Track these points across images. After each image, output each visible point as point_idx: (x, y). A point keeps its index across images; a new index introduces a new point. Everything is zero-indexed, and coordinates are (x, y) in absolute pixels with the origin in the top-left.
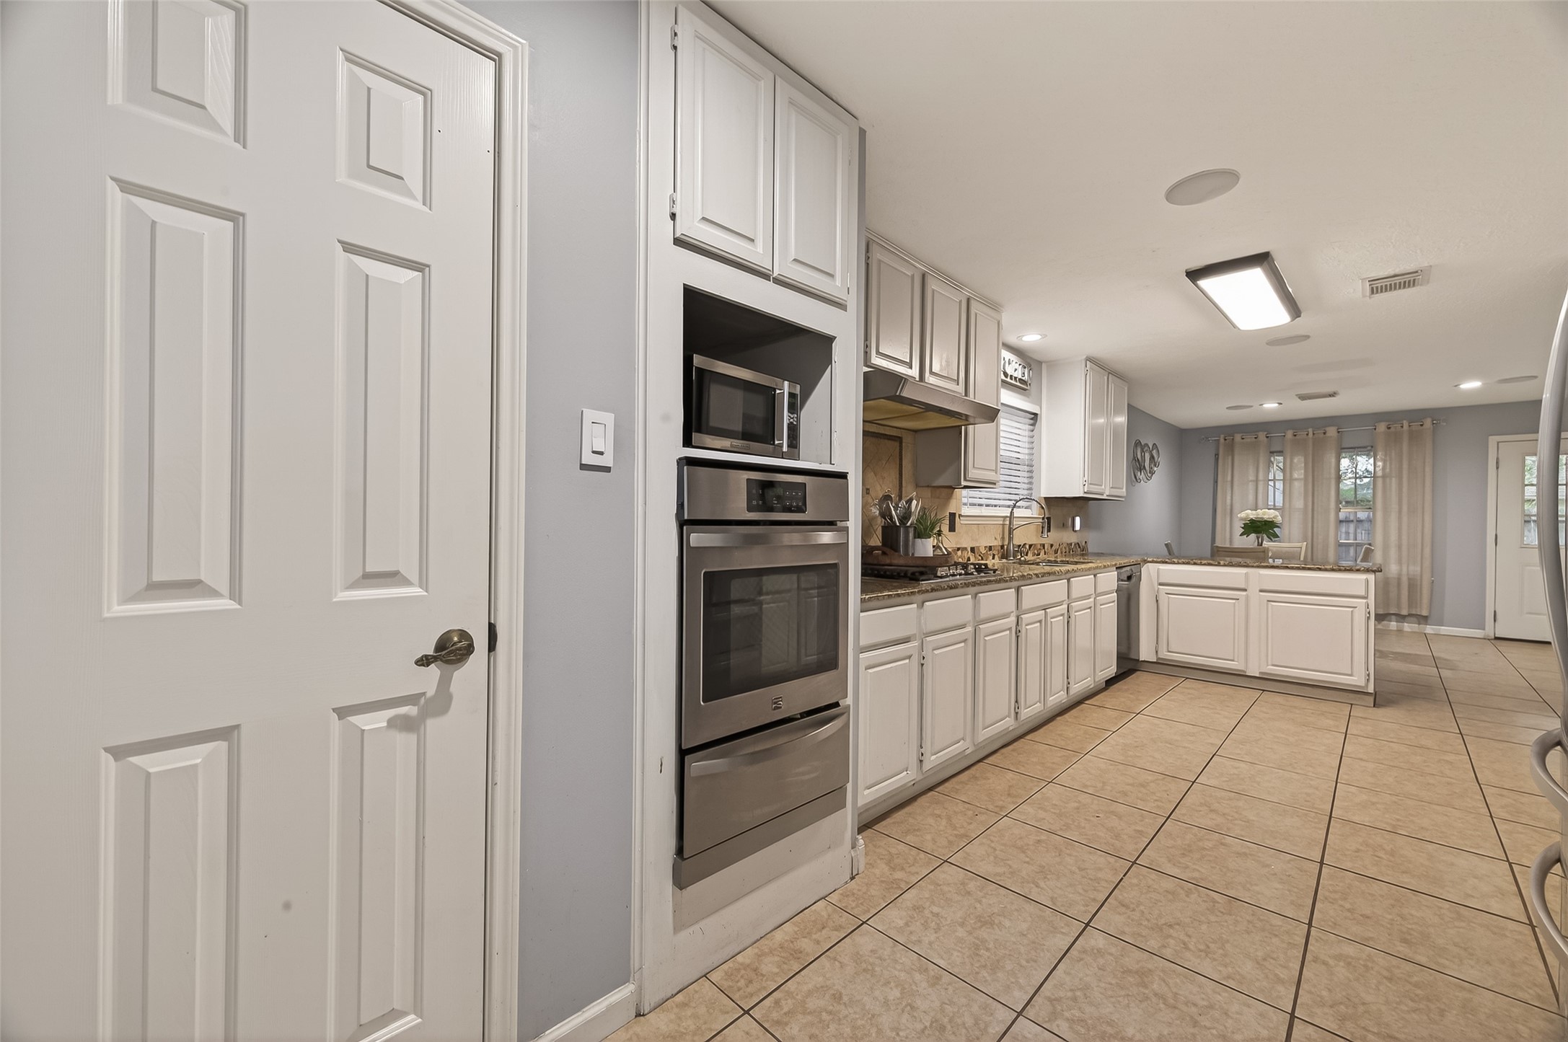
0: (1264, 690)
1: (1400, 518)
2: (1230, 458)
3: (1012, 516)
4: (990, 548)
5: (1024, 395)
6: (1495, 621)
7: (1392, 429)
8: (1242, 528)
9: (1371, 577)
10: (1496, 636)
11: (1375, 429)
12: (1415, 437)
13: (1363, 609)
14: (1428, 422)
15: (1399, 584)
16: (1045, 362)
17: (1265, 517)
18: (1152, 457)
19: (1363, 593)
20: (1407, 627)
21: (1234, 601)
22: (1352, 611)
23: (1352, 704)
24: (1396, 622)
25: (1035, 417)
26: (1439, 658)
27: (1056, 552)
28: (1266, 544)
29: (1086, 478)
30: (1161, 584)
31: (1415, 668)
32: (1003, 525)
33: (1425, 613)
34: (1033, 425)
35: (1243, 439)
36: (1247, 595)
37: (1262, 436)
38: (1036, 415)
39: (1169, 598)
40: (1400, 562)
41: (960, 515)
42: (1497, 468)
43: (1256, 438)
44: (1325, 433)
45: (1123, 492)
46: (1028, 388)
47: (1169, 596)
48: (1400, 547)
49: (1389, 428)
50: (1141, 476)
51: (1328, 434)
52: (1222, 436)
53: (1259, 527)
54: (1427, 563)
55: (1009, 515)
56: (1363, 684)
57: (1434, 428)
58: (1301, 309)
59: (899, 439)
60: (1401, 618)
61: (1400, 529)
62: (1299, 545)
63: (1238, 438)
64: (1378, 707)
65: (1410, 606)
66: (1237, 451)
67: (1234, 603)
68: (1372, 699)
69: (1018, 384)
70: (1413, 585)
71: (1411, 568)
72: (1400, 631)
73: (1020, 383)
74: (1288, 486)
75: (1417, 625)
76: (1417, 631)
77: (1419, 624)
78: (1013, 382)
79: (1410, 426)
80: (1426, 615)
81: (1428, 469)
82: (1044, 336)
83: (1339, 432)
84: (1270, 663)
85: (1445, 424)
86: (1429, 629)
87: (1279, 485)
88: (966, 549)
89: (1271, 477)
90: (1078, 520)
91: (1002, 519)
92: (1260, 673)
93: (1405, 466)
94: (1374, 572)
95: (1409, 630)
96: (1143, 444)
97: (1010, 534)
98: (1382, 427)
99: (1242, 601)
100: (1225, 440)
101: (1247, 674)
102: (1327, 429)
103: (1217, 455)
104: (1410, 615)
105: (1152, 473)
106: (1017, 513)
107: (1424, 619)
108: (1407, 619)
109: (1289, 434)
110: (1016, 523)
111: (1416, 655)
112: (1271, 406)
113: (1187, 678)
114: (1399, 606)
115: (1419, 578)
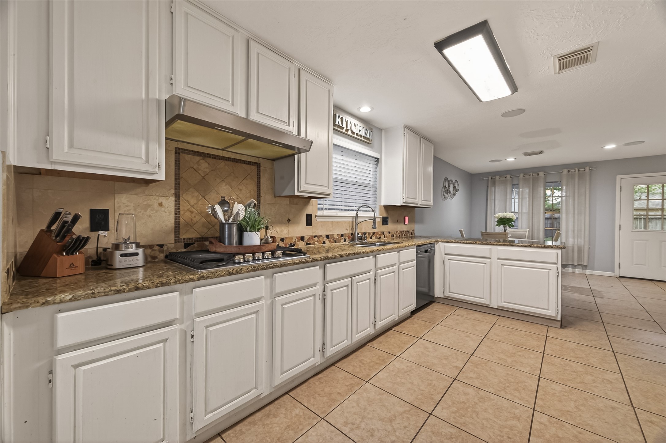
0: (500, 316)
1: (574, 217)
2: (494, 188)
3: (356, 217)
4: (342, 235)
5: (369, 147)
6: (619, 268)
7: (570, 173)
8: (497, 222)
9: (559, 252)
10: (620, 276)
11: (562, 172)
12: (581, 177)
13: (555, 269)
14: (587, 169)
15: (573, 251)
16: (383, 129)
17: (507, 216)
18: (454, 187)
19: (554, 261)
20: (577, 271)
21: (483, 265)
22: (548, 272)
23: (548, 326)
24: (572, 268)
25: (377, 160)
26: (594, 290)
27: (393, 236)
28: (509, 230)
29: (404, 195)
30: (446, 254)
31: (582, 297)
32: (353, 221)
33: (585, 264)
34: (377, 165)
35: (500, 178)
36: (491, 261)
37: (508, 176)
38: (378, 159)
39: (450, 262)
40: (574, 238)
41: (316, 216)
42: (621, 191)
43: (506, 178)
44: (538, 175)
45: (431, 203)
46: (371, 142)
47: (451, 261)
48: (574, 231)
49: (569, 172)
50: (448, 196)
51: (539, 176)
52: (490, 177)
53: (505, 222)
54: (587, 239)
55: (355, 215)
56: (554, 315)
57: (590, 171)
58: (518, 87)
59: (258, 165)
60: (574, 266)
61: (574, 222)
62: (525, 230)
63: (497, 177)
64: (563, 328)
65: (578, 260)
66: (497, 184)
67: (484, 265)
68: (560, 324)
69: (363, 139)
70: (580, 250)
71: (579, 240)
72: (574, 273)
73: (364, 138)
74: (520, 200)
75: (582, 270)
76: (582, 273)
77: (583, 269)
78: (359, 137)
79: (579, 171)
80: (586, 265)
81: (588, 192)
82: (372, 109)
83: (545, 174)
84: (503, 301)
85: (595, 170)
86: (588, 272)
87: (517, 200)
88: (321, 236)
89: (513, 197)
90: (407, 218)
91: (352, 218)
92: (498, 306)
93: (576, 191)
94: (561, 248)
95: (578, 272)
96: (449, 180)
97: (356, 227)
98: (565, 171)
99: (488, 264)
100: (492, 179)
101: (491, 307)
102: (539, 173)
103: (488, 186)
104: (578, 265)
105: (455, 195)
106: (360, 214)
107: (585, 267)
108: (577, 267)
109: (521, 175)
110: (359, 220)
111: (582, 288)
112: (511, 159)
113: (460, 307)
114: (573, 261)
115: (583, 246)
